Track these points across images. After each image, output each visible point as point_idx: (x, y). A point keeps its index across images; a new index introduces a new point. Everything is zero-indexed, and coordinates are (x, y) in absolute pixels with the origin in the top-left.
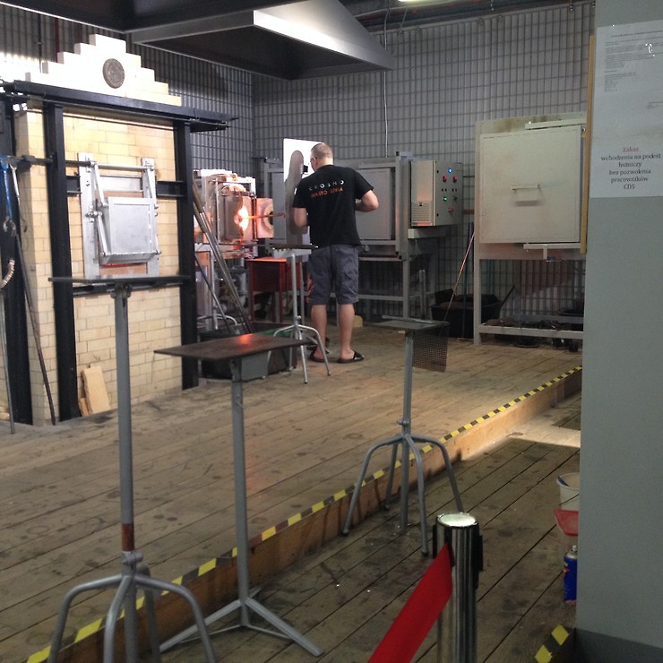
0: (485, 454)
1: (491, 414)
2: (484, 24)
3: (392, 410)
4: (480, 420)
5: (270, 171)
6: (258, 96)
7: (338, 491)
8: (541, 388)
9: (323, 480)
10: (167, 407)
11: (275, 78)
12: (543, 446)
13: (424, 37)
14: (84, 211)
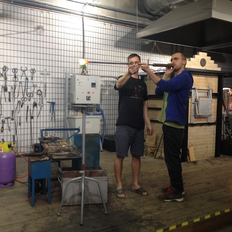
10: (213, 162)
14: (192, 102)
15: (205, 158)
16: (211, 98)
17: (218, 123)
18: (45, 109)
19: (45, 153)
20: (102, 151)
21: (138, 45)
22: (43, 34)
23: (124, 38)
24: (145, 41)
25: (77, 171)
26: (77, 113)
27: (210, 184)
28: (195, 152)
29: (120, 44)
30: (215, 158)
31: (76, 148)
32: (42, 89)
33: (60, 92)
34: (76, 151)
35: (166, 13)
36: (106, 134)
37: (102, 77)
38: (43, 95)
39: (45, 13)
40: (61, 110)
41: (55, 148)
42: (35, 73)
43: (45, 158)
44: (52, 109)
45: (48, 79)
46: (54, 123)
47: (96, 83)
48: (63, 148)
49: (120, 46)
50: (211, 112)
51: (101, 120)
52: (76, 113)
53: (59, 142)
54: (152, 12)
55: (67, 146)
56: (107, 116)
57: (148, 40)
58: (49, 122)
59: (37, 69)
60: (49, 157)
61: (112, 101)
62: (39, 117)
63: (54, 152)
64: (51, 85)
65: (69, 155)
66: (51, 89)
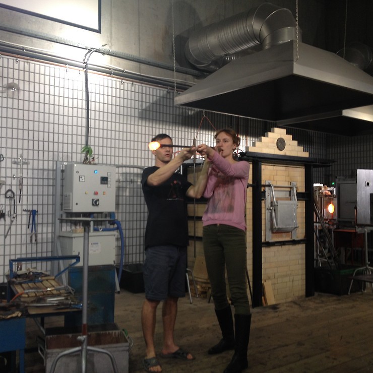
10: (304, 305)
14: (267, 207)
15: (290, 300)
16: (295, 201)
17: (308, 241)
18: (19, 222)
19: (15, 304)
20: (119, 292)
21: (178, 117)
22: (18, 97)
23: (155, 105)
24: (189, 109)
25: (74, 334)
26: (75, 228)
27: (304, 345)
28: (274, 290)
29: (148, 114)
30: (307, 299)
31: (71, 291)
32: (14, 189)
33: (45, 193)
34: (71, 298)
35: (220, 67)
36: (125, 263)
37: (118, 166)
38: (17, 198)
39: (22, 63)
40: (47, 223)
41: (35, 292)
42: (2, 162)
43: (14, 313)
44: (31, 222)
45: (25, 171)
46: (34, 247)
47: (109, 177)
48: (49, 293)
49: (148, 117)
50: (297, 222)
51: (117, 239)
52: (73, 228)
53: (41, 282)
54: (198, 66)
55: (57, 290)
56: (127, 231)
57: (193, 108)
58: (26, 244)
59: (6, 154)
60: (21, 311)
61: (135, 206)
62: (8, 237)
63: (32, 302)
64: (30, 181)
65: (59, 307)
66: (30, 188)
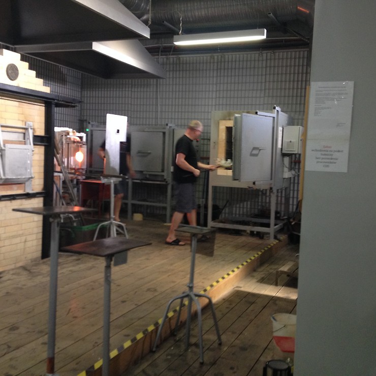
0: (224, 299)
1: (226, 276)
2: (214, 58)
3: (170, 274)
4: (220, 280)
5: (92, 129)
6: (84, 85)
7: (149, 325)
8: (249, 261)
9: (140, 319)
10: (35, 271)
11: (95, 76)
12: (254, 295)
13: (181, 62)
15: (20, 264)
16: (30, 146)
17: (47, 193)
30: (42, 261)
50: (32, 171)
